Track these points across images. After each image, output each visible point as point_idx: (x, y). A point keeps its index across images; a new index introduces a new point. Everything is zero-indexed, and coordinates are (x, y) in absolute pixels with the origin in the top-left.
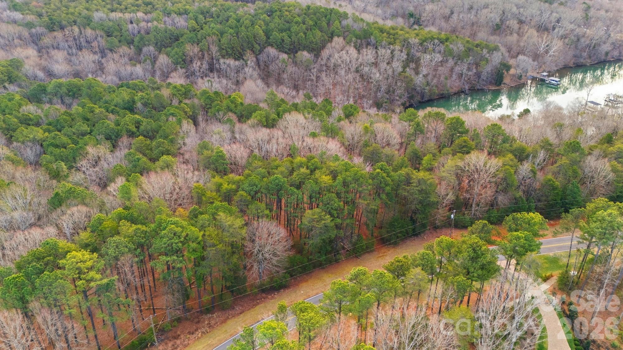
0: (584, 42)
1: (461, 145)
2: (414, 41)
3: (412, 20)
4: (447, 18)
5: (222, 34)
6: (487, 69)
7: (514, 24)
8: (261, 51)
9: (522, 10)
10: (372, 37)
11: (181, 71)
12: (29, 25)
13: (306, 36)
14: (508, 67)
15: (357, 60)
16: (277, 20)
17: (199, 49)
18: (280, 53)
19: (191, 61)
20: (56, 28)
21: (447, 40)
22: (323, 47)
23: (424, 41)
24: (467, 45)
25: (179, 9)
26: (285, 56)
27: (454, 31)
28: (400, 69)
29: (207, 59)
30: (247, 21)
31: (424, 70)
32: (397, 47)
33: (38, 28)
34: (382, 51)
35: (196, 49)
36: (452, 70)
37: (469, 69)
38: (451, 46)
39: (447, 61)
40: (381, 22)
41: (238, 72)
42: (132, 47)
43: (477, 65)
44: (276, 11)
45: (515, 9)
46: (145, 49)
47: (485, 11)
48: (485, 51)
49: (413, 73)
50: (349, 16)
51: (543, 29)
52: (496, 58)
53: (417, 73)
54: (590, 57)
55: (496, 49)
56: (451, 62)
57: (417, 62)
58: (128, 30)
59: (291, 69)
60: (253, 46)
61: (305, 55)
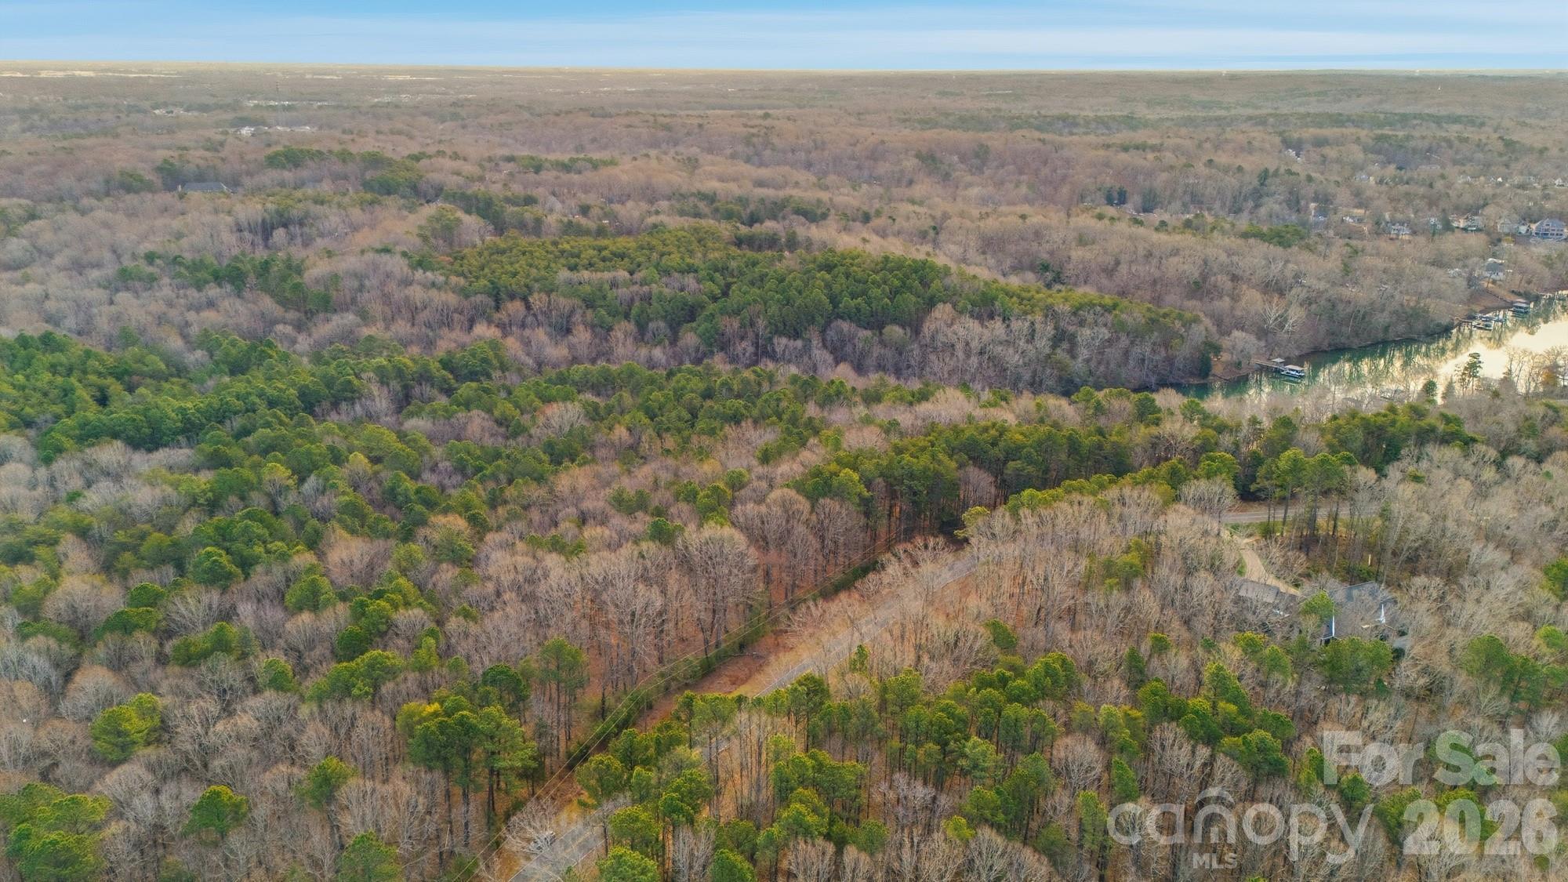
0: (1342, 311)
2: (1064, 308)
3: (1049, 275)
4: (1110, 271)
6: (1183, 352)
7: (1223, 280)
8: (827, 327)
9: (1235, 258)
10: (996, 304)
13: (893, 303)
14: (1217, 350)
15: (981, 337)
16: (841, 279)
17: (738, 324)
18: (858, 328)
19: (730, 343)
21: (1115, 306)
22: (923, 319)
23: (1079, 309)
24: (1148, 315)
26: (868, 333)
27: (1123, 294)
28: (1047, 351)
30: (798, 282)
31: (1084, 353)
32: (1038, 318)
34: (1016, 325)
35: (735, 324)
36: (1126, 353)
37: (1154, 351)
38: (1124, 316)
39: (1118, 338)
40: (1002, 280)
42: (632, 323)
43: (1166, 345)
44: (837, 265)
45: (1223, 257)
47: (1174, 260)
48: (1178, 324)
49: (1067, 356)
50: (952, 271)
51: (1274, 288)
52: (1199, 333)
53: (1074, 357)
54: (1357, 335)
55: (1196, 320)
56: (1124, 341)
57: (1072, 338)
58: (615, 298)
59: (877, 351)
60: (814, 318)
61: (895, 331)
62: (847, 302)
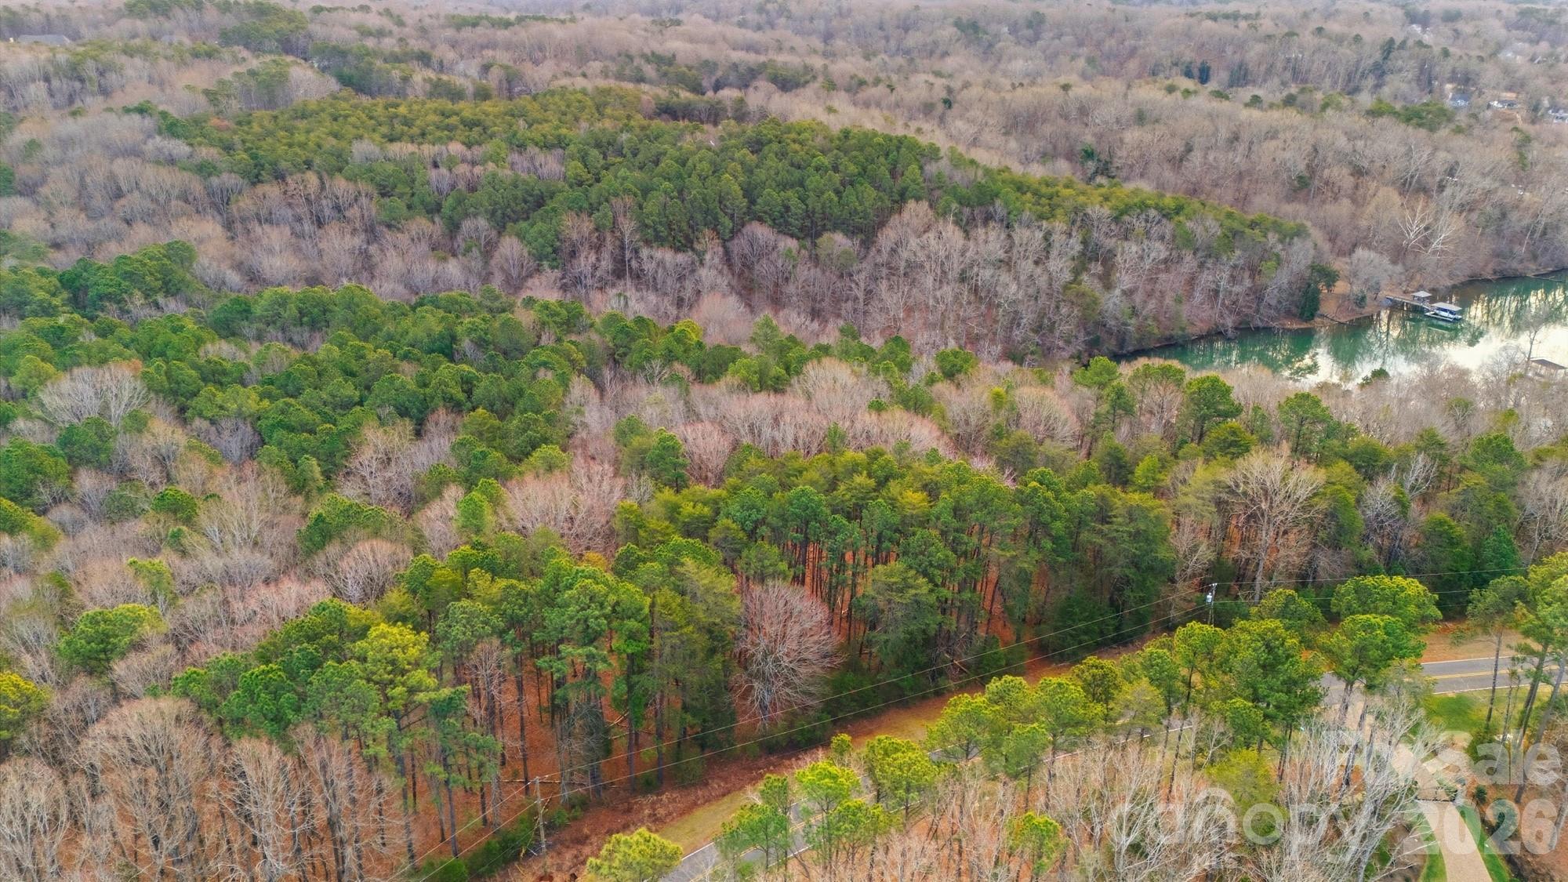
0: (1517, 221)
1: (1225, 441)
2: (1099, 211)
3: (1091, 165)
4: (1178, 162)
5: (646, 191)
6: (1279, 281)
7: (1341, 175)
8: (735, 233)
9: (1360, 144)
10: (998, 202)
11: (551, 275)
12: (204, 170)
13: (840, 198)
14: (1330, 277)
15: (963, 254)
16: (772, 162)
17: (592, 226)
18: (780, 236)
19: (573, 254)
20: (264, 175)
21: (1179, 210)
22: (882, 224)
23: (1122, 213)
24: (1228, 223)
25: (544, 136)
26: (792, 244)
27: (1194, 192)
28: (1067, 276)
29: (610, 248)
30: (704, 165)
31: (1124, 280)
32: (1059, 225)
33: (225, 176)
34: (1021, 234)
35: (587, 226)
36: (1192, 281)
37: (1233, 279)
38: (1189, 224)
39: (1180, 259)
40: (1017, 169)
41: (681, 278)
42: (437, 219)
43: (1254, 271)
44: (770, 141)
45: (1342, 142)
46: (467, 225)
47: (1272, 145)
48: (1272, 238)
49: (1098, 285)
50: (942, 154)
51: (1413, 187)
52: (1301, 256)
53: (1108, 287)
54: (1535, 257)
55: (1300, 232)
56: (1189, 262)
57: (1107, 259)
58: (428, 183)
59: (805, 272)
60: (716, 219)
61: (837, 242)
62: (770, 196)
